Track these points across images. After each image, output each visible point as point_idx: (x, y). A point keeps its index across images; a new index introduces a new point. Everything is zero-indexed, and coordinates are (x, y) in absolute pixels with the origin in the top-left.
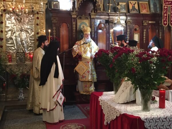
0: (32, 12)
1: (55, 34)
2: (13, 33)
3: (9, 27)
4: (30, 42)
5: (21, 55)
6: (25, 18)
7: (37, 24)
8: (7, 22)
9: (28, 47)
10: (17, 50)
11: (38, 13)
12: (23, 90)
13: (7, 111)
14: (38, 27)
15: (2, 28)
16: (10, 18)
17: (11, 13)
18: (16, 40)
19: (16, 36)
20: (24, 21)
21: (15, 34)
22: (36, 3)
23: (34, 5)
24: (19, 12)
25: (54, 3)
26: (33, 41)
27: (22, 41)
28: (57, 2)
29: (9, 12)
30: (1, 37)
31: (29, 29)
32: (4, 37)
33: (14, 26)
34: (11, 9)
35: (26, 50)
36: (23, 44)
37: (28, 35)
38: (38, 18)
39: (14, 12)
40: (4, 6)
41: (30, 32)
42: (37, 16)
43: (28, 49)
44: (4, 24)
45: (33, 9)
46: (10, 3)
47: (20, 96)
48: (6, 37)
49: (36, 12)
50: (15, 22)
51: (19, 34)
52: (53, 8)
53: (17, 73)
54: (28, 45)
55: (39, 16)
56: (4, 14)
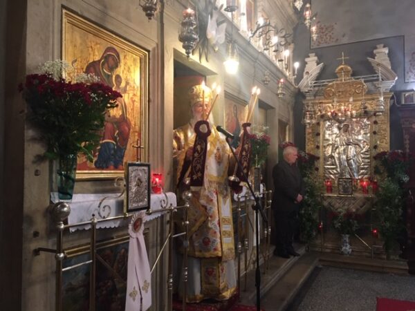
0: (366, 114)
2: (335, 148)
3: (328, 140)
4: (363, 162)
7: (375, 133)
8: (328, 132)
9: (359, 169)
11: (375, 115)
12: (349, 238)
14: (377, 136)
15: (319, 142)
16: (331, 126)
18: (339, 158)
19: (339, 154)
21: (337, 150)
22: (373, 99)
23: (370, 102)
24: (342, 116)
25: (407, 95)
26: (367, 161)
27: (348, 160)
28: (412, 93)
29: (329, 119)
30: (316, 155)
31: (360, 141)
32: (321, 155)
33: (336, 137)
34: (329, 114)
35: (355, 174)
36: (350, 165)
37: (358, 149)
38: (375, 122)
39: (334, 116)
40: (320, 110)
41: (362, 145)
42: (374, 119)
43: (358, 172)
44: (321, 135)
45: (367, 109)
46: (330, 105)
47: (344, 248)
48: (325, 155)
49: (372, 113)
50: (338, 132)
51: (344, 150)
52: (403, 103)
53: (339, 210)
55: (377, 119)
56: (322, 123)
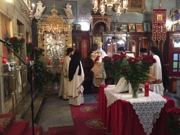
0: (63, 32)
1: (78, 46)
2: (51, 46)
3: (48, 42)
4: (62, 52)
5: (56, 61)
6: (59, 37)
7: (67, 41)
8: (47, 39)
9: (61, 55)
10: (54, 57)
11: (67, 33)
12: (57, 83)
13: (47, 98)
14: (67, 42)
15: (44, 43)
16: (49, 36)
17: (49, 33)
18: (53, 51)
19: (53, 49)
20: (58, 38)
21: (52, 47)
22: (66, 26)
23: (65, 27)
24: (54, 32)
25: (78, 26)
26: (64, 52)
27: (56, 51)
28: (80, 26)
29: (48, 33)
30: (43, 49)
31: (61, 43)
32: (45, 49)
34: (49, 31)
35: (59, 57)
36: (57, 54)
37: (60, 47)
38: (67, 36)
39: (51, 32)
40: (45, 29)
41: (62, 45)
42: (66, 35)
43: (60, 57)
44: (45, 40)
45: (64, 31)
46: (49, 27)
47: (55, 88)
48: (47, 49)
49: (66, 32)
50: (52, 39)
52: (77, 29)
53: (53, 73)
54: (60, 54)
55: (68, 35)
56: (45, 34)
